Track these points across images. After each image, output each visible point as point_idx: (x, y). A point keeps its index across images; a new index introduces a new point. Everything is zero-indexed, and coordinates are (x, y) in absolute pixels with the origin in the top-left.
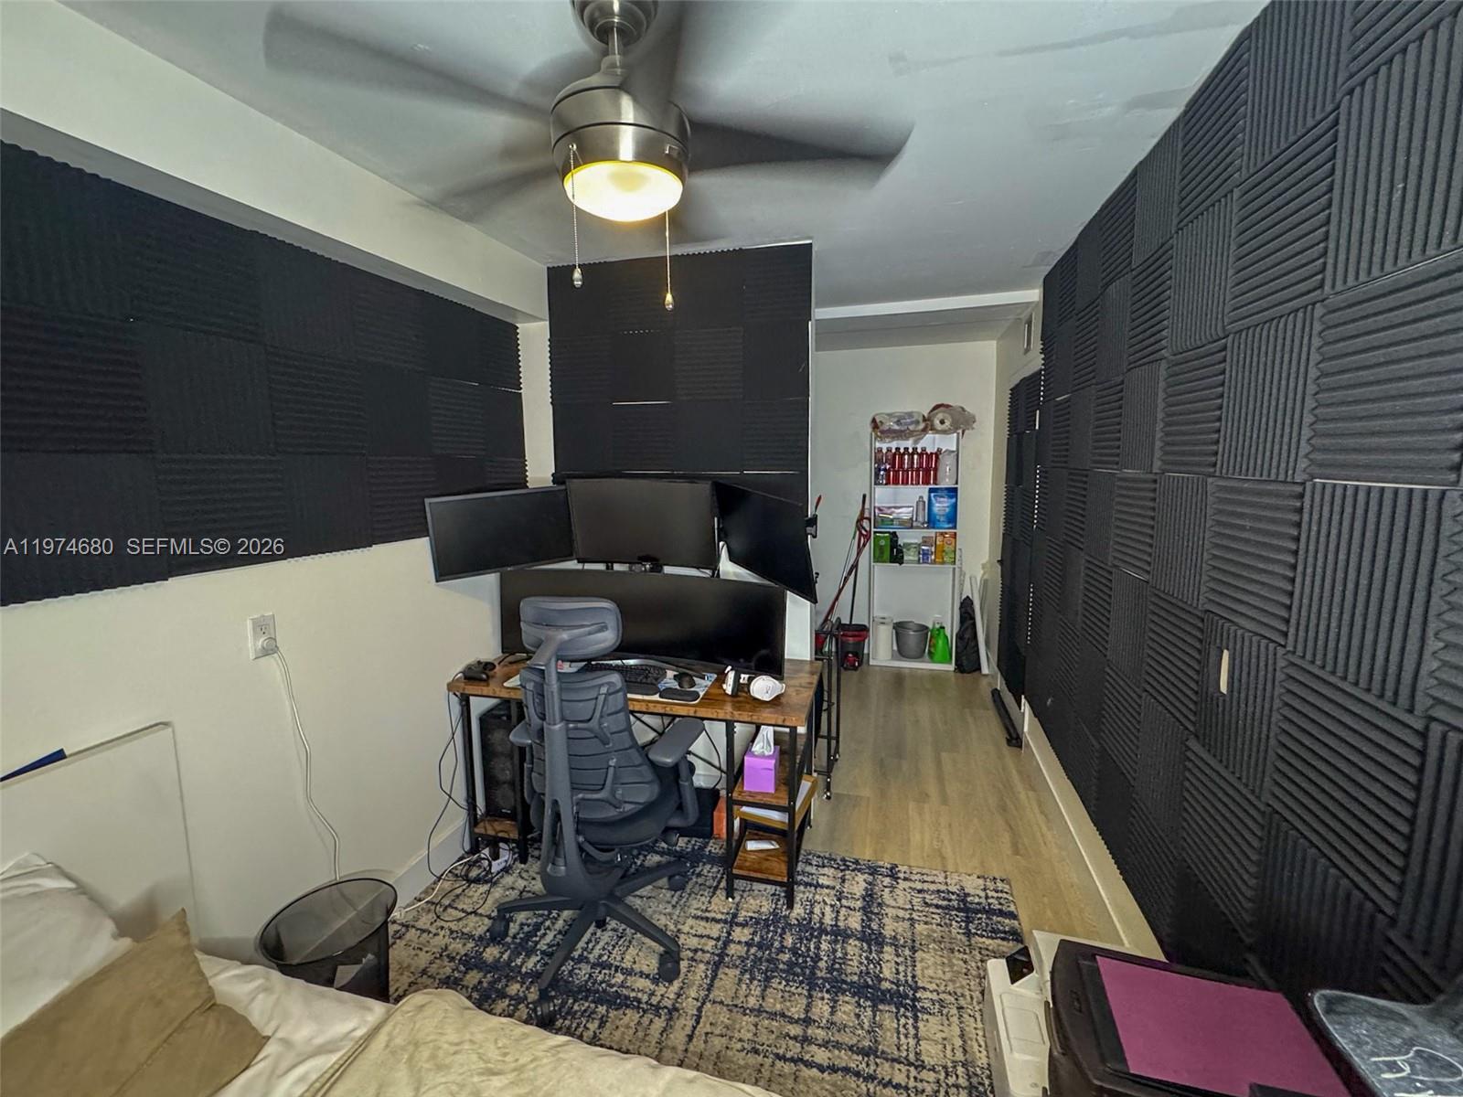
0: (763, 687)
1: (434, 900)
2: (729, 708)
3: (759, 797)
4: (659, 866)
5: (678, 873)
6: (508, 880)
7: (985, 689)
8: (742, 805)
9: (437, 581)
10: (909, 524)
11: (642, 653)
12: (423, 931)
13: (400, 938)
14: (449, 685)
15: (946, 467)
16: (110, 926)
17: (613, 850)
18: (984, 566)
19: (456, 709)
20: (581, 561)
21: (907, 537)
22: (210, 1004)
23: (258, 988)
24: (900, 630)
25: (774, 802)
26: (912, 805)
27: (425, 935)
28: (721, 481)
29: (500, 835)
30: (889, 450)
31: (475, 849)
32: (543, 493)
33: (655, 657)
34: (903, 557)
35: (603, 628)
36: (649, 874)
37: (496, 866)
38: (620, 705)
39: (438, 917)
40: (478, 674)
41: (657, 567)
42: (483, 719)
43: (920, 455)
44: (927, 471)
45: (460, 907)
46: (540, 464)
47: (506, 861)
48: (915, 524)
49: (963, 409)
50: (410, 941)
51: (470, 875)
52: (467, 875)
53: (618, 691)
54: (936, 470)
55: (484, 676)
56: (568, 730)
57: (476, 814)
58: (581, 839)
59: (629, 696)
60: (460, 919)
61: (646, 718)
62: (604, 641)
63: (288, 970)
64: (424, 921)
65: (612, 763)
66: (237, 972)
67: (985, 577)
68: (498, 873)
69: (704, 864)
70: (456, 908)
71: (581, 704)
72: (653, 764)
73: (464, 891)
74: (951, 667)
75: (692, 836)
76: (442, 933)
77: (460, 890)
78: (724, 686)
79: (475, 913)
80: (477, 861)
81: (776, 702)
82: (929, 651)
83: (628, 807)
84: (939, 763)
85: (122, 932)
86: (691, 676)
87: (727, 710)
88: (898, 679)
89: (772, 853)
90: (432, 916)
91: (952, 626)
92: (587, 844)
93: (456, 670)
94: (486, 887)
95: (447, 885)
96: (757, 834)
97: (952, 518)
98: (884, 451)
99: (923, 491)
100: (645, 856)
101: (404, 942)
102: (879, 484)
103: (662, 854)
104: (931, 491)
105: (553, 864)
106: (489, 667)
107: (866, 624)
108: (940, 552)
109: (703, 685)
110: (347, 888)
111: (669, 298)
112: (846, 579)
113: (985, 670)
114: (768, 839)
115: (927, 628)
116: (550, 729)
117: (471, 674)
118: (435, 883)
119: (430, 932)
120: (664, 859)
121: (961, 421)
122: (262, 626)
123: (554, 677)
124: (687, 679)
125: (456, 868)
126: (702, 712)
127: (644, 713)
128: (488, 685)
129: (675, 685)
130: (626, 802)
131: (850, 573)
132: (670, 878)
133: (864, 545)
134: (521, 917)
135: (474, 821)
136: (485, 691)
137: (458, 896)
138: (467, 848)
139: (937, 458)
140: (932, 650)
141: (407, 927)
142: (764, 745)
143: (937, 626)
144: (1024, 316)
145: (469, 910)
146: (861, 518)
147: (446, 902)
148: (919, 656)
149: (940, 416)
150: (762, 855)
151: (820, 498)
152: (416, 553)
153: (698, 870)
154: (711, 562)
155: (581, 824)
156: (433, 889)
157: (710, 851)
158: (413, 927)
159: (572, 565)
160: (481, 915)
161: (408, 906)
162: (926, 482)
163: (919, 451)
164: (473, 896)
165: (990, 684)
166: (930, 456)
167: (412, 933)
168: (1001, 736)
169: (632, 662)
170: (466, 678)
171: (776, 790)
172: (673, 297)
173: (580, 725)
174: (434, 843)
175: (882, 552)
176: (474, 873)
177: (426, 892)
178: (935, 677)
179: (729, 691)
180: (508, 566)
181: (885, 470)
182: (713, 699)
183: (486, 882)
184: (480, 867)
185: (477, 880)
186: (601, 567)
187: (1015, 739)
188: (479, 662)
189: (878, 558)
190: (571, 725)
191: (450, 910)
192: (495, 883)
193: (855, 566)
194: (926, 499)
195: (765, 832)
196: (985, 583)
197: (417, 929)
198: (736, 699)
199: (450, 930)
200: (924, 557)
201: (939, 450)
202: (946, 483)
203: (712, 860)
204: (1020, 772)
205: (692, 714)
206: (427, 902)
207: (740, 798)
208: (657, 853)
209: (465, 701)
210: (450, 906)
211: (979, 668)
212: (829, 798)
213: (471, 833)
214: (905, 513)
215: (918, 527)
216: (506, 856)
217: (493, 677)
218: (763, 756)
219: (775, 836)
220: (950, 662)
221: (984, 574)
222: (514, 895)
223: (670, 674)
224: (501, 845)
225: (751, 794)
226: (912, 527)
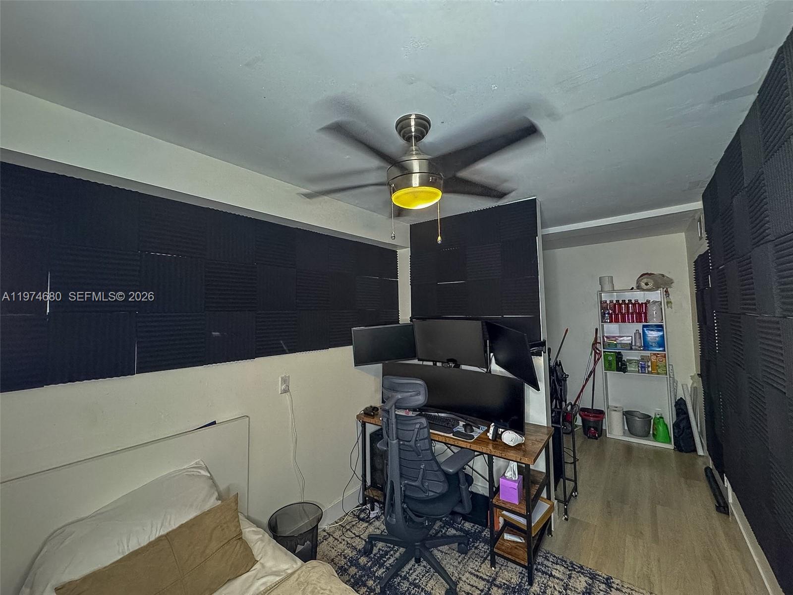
0: (510, 437)
1: (343, 525)
2: (490, 447)
3: (508, 505)
4: (454, 536)
5: (464, 544)
6: (377, 523)
7: (701, 467)
8: (503, 510)
9: (355, 366)
10: (630, 347)
11: (448, 411)
12: (336, 539)
13: (326, 539)
14: (357, 416)
15: (653, 311)
16: (216, 494)
17: (423, 517)
18: (692, 377)
19: (360, 428)
20: (419, 360)
21: (628, 355)
22: (239, 537)
23: (259, 538)
24: (629, 417)
25: (517, 510)
26: (629, 539)
27: (336, 541)
28: (489, 321)
29: (375, 498)
30: (611, 302)
31: (364, 503)
32: (406, 326)
33: (454, 413)
34: (626, 368)
35: (418, 394)
36: (448, 540)
37: (373, 515)
38: (426, 435)
39: (343, 534)
40: (370, 412)
41: (457, 366)
42: (372, 435)
43: (634, 305)
44: (639, 314)
45: (353, 532)
46: (405, 314)
47: (377, 513)
48: (633, 347)
49: (663, 276)
50: (329, 542)
51: (360, 516)
52: (359, 516)
53: (425, 428)
54: (646, 314)
55: (372, 414)
56: (399, 445)
57: (365, 485)
58: (405, 506)
59: (431, 431)
60: (352, 538)
61: (452, 447)
62: (419, 401)
63: (276, 537)
64: (337, 534)
65: (422, 467)
66: (254, 529)
67: (695, 385)
68: (373, 518)
69: (480, 542)
70: (351, 532)
71: (407, 432)
72: (443, 471)
73: (356, 524)
74: (671, 447)
75: (475, 524)
76: (343, 542)
77: (355, 522)
78: (488, 434)
79: (359, 536)
80: (364, 510)
81: (518, 447)
82: (653, 433)
83: (431, 494)
84: (654, 513)
85: (219, 498)
86: (471, 426)
87: (490, 449)
88: (629, 449)
89: (521, 545)
90: (340, 532)
91: (670, 418)
92: (408, 509)
93: (360, 410)
94: (366, 524)
95: (350, 518)
96: (512, 531)
97: (661, 343)
98: (608, 302)
99: (639, 326)
100: (448, 529)
101: (327, 542)
102: (605, 322)
103: (457, 530)
104: (644, 326)
105: (390, 516)
106: (375, 409)
107: (603, 410)
108: (655, 366)
109: (477, 433)
110: (306, 507)
111: (439, 238)
112: (587, 380)
113: (700, 452)
114: (519, 536)
115: (650, 417)
116: (391, 443)
117: (367, 412)
118: (345, 516)
119: (338, 541)
120: (458, 533)
121: (662, 282)
122: (285, 380)
123: (394, 416)
124: (469, 427)
125: (355, 511)
126: (474, 447)
127: (451, 445)
128: (373, 418)
129: (462, 430)
130: (429, 491)
131: (589, 376)
132: (459, 544)
133: (598, 359)
134: (380, 545)
135: (365, 488)
136: (372, 421)
137: (353, 526)
138: (361, 502)
139: (646, 306)
140: (655, 433)
141: (329, 535)
142: (512, 472)
143: (658, 416)
144: (697, 217)
145: (357, 534)
146: (595, 342)
147: (348, 527)
148: (646, 435)
149: (645, 280)
150: (514, 545)
151: (567, 330)
152: (346, 353)
153: (476, 545)
154: (487, 365)
155: (405, 498)
156: (344, 519)
157: (485, 535)
158: (332, 536)
159: (416, 362)
160: (362, 539)
161: (332, 524)
162: (639, 321)
163: (633, 302)
164: (360, 528)
165: (704, 463)
166: (641, 305)
167: (331, 539)
168: (711, 504)
169: (443, 415)
170: (365, 413)
171: (520, 503)
172: (441, 238)
173: (406, 443)
174: (346, 495)
175: (610, 363)
176: (362, 516)
177: (340, 520)
178: (658, 453)
179: (490, 438)
180: (386, 360)
181: (609, 313)
182: (482, 440)
183: (367, 522)
184: (365, 513)
185: (363, 520)
186: (431, 363)
187: (723, 508)
188: (371, 406)
189: (608, 367)
190: (401, 442)
191: (348, 532)
192: (371, 524)
193: (593, 372)
194: (641, 331)
195: (518, 530)
196: (695, 389)
197: (333, 538)
198: (494, 443)
199: (347, 542)
200: (643, 369)
201: (648, 301)
202: (654, 321)
203: (486, 541)
204: (726, 534)
205: (469, 447)
206: (340, 525)
207: (497, 503)
208: (454, 528)
209: (364, 425)
210: (349, 529)
211: (695, 450)
212: (566, 519)
213: (363, 493)
214: (626, 340)
215: (636, 350)
216: (377, 510)
217: (377, 415)
218: (511, 480)
219: (524, 535)
220: (670, 442)
221: (693, 384)
222: (378, 532)
223: (461, 423)
224: (375, 503)
225: (504, 502)
226: (631, 349)
